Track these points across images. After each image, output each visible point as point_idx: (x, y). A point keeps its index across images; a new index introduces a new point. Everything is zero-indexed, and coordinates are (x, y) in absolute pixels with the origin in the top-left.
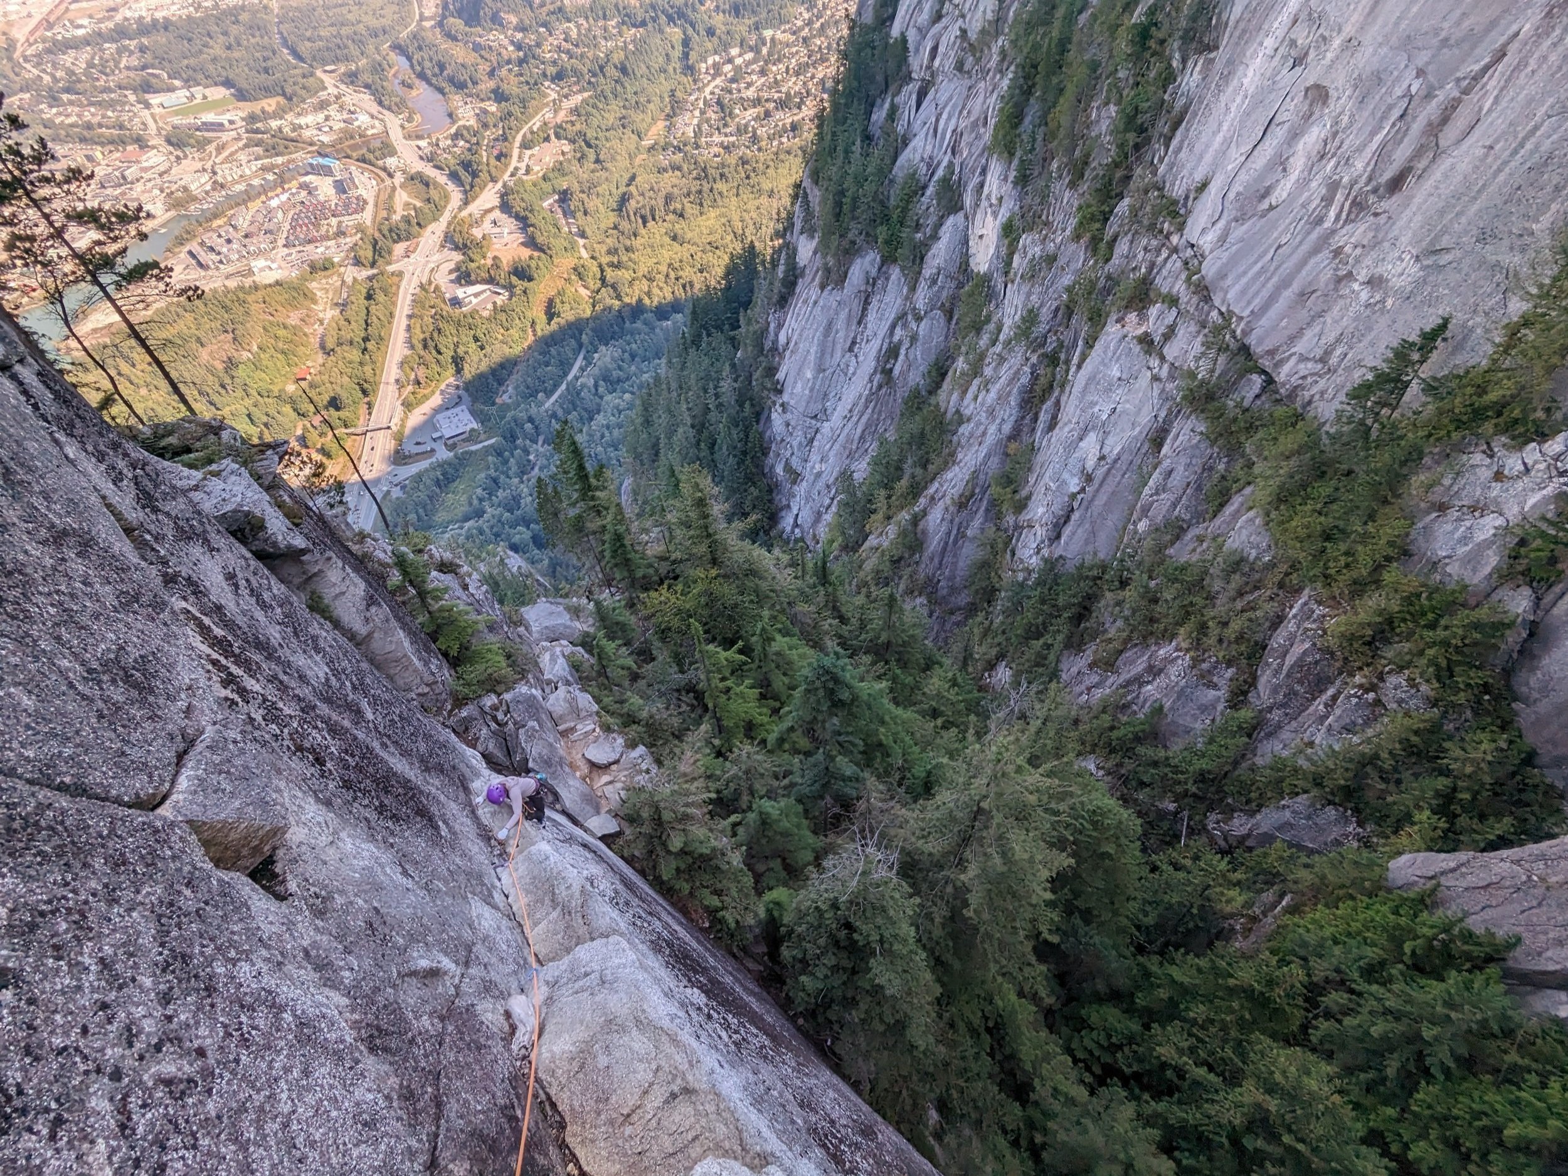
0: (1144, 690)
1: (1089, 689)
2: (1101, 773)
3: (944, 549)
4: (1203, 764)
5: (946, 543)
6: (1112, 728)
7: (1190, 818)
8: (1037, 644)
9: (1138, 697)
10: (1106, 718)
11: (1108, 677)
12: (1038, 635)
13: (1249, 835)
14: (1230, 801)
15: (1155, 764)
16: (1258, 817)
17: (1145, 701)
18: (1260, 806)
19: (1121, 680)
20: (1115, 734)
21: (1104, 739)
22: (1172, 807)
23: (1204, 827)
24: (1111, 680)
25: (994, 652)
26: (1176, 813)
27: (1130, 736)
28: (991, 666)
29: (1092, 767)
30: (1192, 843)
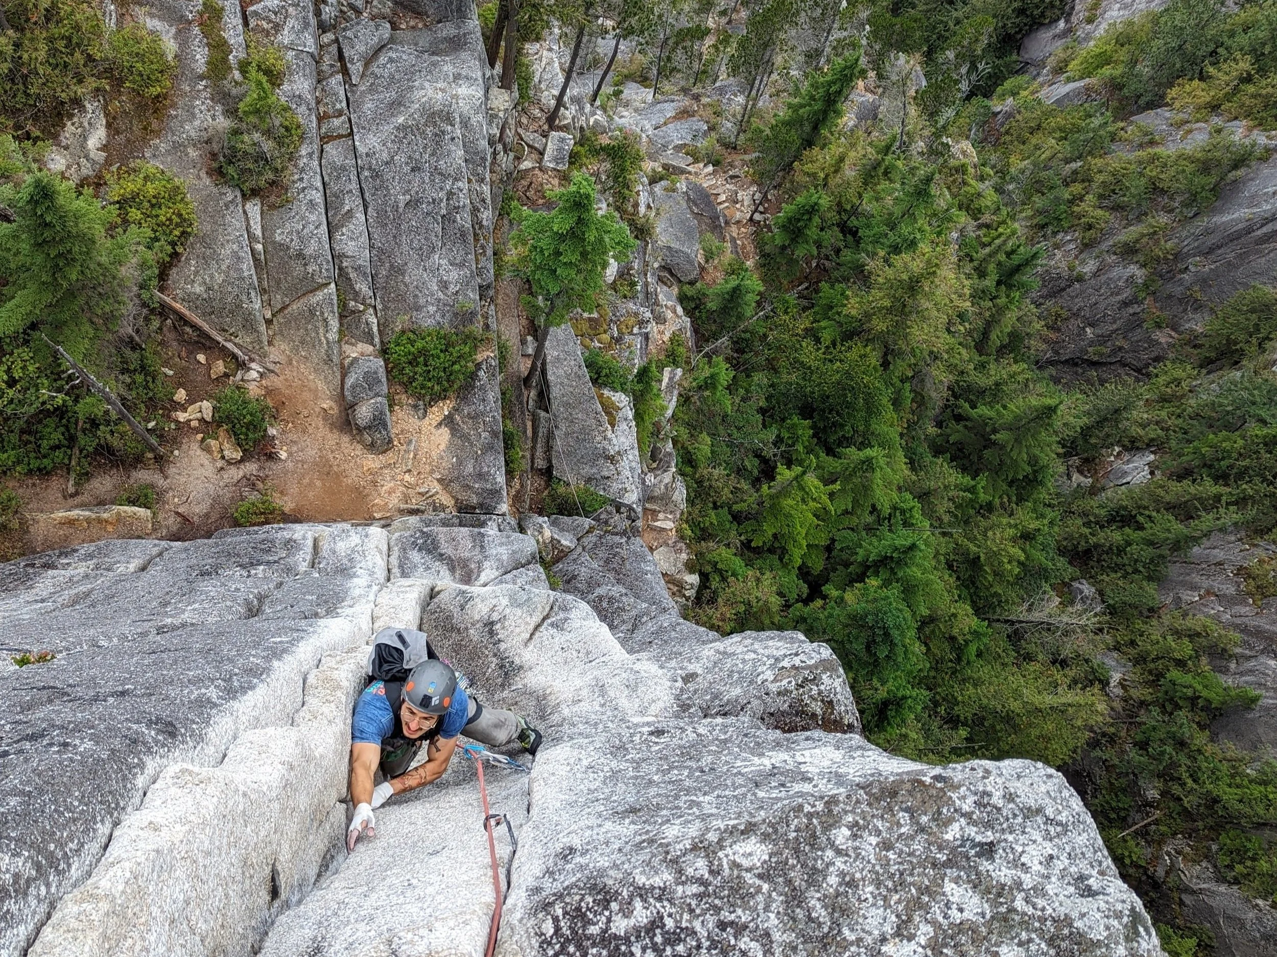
0: (1263, 659)
1: (1208, 592)
2: (1119, 691)
3: (1235, 237)
4: (1228, 794)
5: (1249, 230)
6: (1180, 664)
7: (1157, 822)
8: (1209, 488)
9: (1249, 658)
10: (1185, 648)
11: (1244, 603)
12: (1221, 477)
13: (1193, 892)
14: (1214, 847)
15: (1181, 744)
16: (1223, 888)
17: (1251, 672)
18: (1236, 881)
19: (1252, 623)
20: (1174, 674)
21: (1160, 664)
22: (1153, 794)
23: (1160, 843)
24: (1244, 610)
25: (1153, 432)
26: (1148, 804)
27: (1189, 692)
28: (1133, 446)
29: (1116, 677)
30: (1131, 843)
